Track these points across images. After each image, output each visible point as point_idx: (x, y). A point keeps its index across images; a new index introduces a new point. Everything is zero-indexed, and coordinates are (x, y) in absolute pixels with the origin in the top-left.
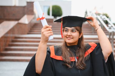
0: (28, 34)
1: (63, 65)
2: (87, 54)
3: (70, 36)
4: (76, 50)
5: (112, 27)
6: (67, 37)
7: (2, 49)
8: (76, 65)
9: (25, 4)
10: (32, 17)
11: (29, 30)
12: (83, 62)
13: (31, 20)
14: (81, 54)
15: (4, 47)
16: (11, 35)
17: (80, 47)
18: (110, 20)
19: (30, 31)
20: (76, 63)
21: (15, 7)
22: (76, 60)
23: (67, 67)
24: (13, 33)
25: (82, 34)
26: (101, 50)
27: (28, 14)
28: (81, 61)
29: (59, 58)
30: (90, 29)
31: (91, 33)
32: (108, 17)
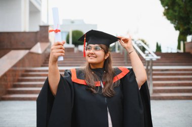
0: (42, 66)
1: (87, 90)
2: (117, 80)
3: (92, 54)
4: (102, 74)
5: (150, 53)
6: (90, 55)
7: (9, 85)
8: (103, 92)
9: (37, 29)
10: (46, 45)
11: (43, 61)
12: (111, 89)
13: (46, 50)
14: (108, 79)
15: (12, 83)
16: (21, 68)
17: (107, 72)
18: (149, 47)
19: (44, 63)
20: (103, 90)
21: (25, 33)
22: (103, 86)
23: (92, 92)
24: (23, 66)
25: (108, 55)
26: (135, 77)
27: (41, 41)
28: (109, 88)
29: (81, 82)
30: (122, 59)
31: (123, 64)
32: (145, 44)
